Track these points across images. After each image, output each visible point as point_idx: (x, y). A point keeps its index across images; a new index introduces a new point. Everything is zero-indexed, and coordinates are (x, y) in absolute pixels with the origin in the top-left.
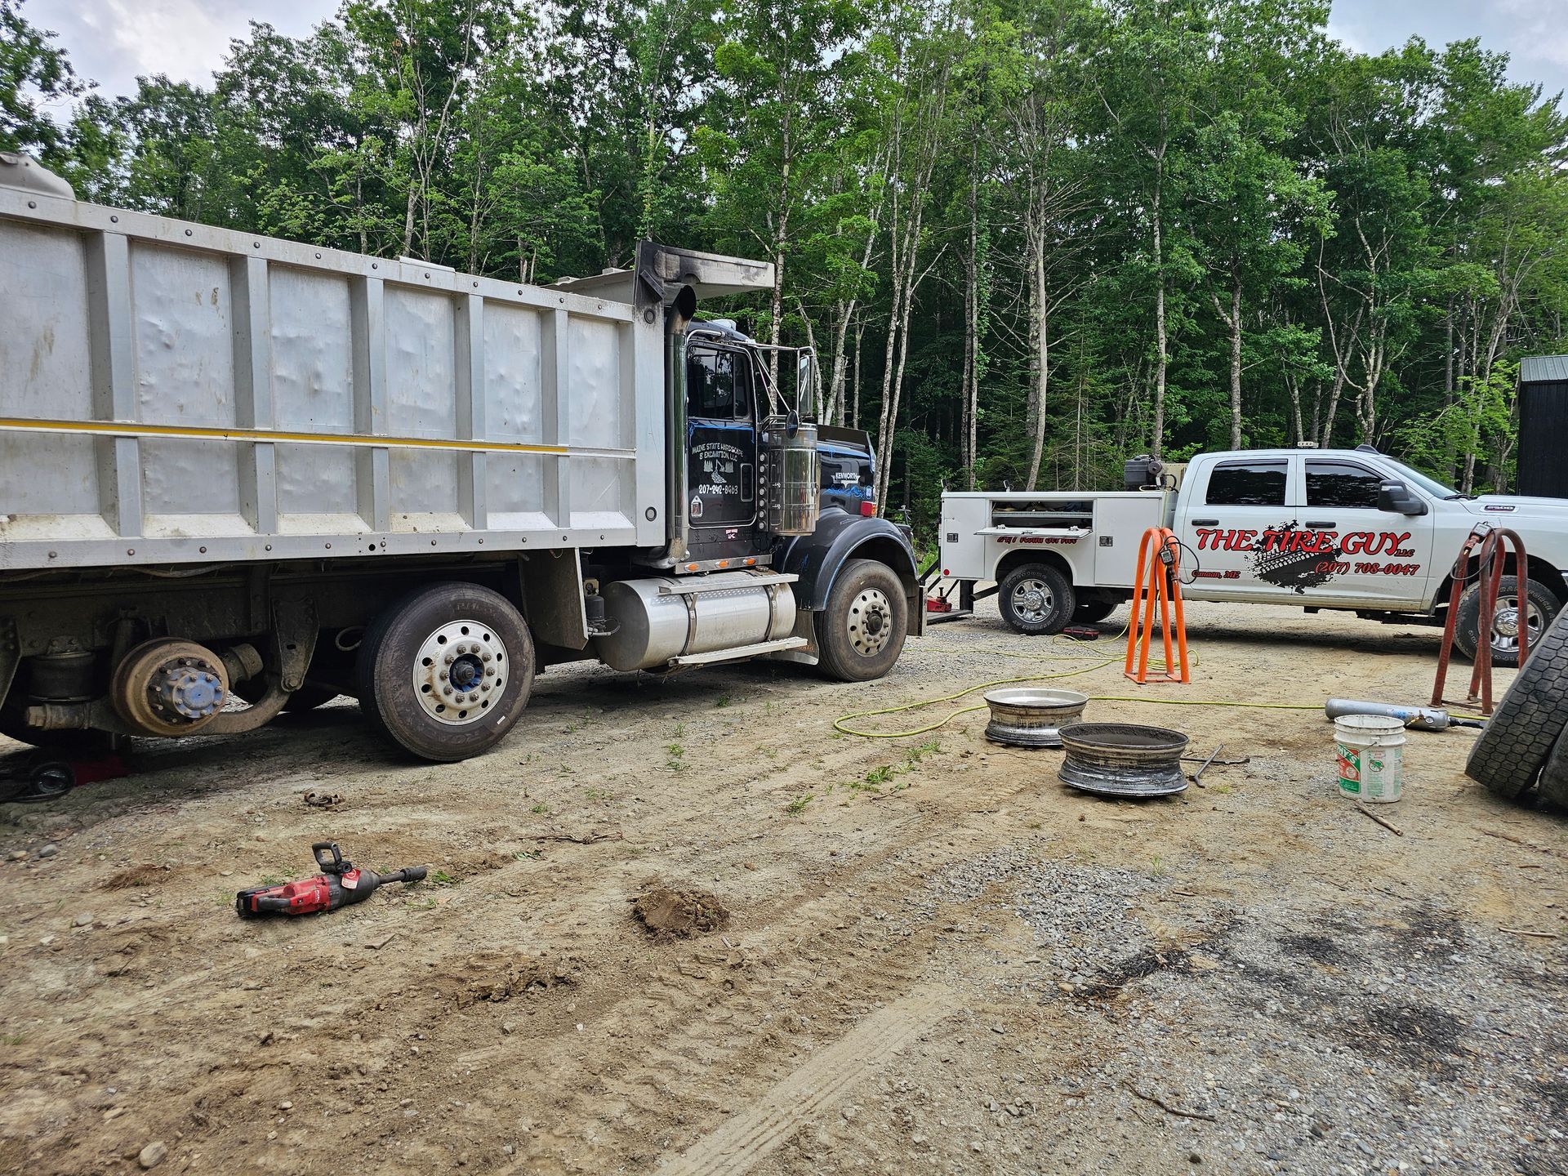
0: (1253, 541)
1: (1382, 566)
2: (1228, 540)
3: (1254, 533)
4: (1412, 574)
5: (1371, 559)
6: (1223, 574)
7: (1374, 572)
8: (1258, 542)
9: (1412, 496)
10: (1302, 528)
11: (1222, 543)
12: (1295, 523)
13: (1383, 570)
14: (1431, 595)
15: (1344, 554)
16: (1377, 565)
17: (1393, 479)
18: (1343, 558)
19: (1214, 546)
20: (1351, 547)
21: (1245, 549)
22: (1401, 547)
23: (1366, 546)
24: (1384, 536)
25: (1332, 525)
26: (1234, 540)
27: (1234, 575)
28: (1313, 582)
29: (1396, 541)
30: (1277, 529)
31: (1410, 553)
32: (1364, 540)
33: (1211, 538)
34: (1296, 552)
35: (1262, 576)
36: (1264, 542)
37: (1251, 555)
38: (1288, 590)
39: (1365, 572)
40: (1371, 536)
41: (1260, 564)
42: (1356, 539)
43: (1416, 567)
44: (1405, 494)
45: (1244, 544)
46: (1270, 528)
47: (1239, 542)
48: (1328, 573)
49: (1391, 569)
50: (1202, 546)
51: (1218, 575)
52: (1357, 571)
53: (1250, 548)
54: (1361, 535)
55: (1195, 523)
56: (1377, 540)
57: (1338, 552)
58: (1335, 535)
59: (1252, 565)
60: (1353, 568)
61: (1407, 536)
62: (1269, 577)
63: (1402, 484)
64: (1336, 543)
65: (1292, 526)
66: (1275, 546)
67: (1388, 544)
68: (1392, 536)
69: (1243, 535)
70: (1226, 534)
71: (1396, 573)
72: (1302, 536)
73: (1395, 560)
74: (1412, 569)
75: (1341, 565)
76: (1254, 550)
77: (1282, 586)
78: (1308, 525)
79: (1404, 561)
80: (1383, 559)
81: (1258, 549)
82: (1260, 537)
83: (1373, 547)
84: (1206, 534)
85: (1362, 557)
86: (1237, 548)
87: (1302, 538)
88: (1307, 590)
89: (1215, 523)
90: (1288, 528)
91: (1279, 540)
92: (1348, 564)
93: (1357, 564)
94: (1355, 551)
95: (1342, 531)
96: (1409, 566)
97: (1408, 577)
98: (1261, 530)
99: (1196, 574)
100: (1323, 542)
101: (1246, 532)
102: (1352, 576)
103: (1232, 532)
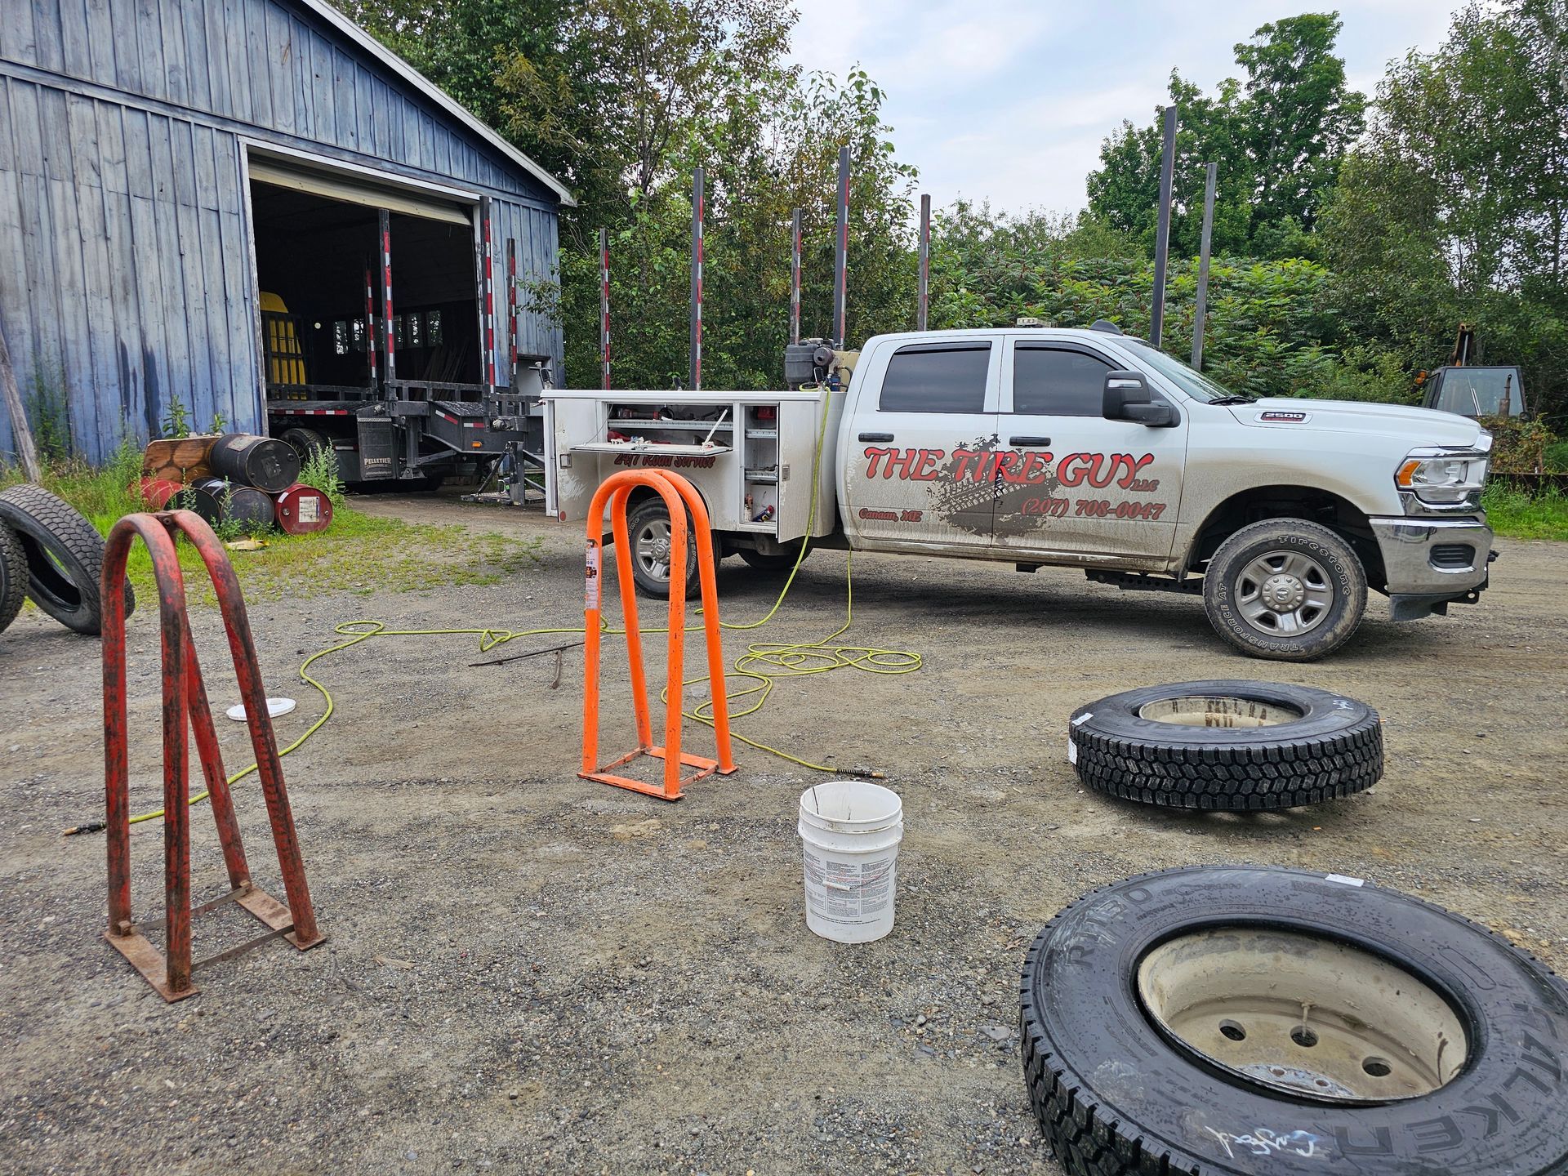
0: (938, 466)
1: (1114, 505)
2: (905, 464)
3: (940, 453)
4: (1156, 517)
5: (1098, 495)
6: (899, 515)
7: (1102, 514)
8: (945, 467)
9: (1160, 397)
10: (1004, 446)
11: (897, 468)
12: (996, 439)
13: (1115, 511)
14: (1181, 549)
15: (1061, 487)
16: (1106, 503)
17: (1132, 369)
18: (1060, 492)
19: (888, 474)
20: (1070, 476)
21: (928, 478)
22: (1141, 475)
23: (1091, 475)
24: (1118, 458)
25: (1045, 442)
26: (916, 464)
27: (914, 516)
28: (1020, 528)
29: (1134, 466)
30: (970, 448)
31: (1151, 486)
32: (1089, 466)
33: (885, 459)
34: (995, 483)
35: (950, 518)
36: (952, 468)
37: (936, 486)
38: (985, 540)
39: (1089, 514)
40: (1098, 459)
41: (948, 501)
42: (1078, 463)
43: (1161, 507)
44: (1146, 393)
45: (927, 470)
46: (962, 446)
47: (920, 468)
48: (1040, 515)
49: (1126, 510)
50: (871, 473)
51: (891, 516)
52: (1078, 513)
53: (934, 476)
54: (1085, 457)
55: (862, 438)
56: (1108, 462)
57: (1054, 483)
58: (1049, 457)
59: (936, 502)
60: (1073, 507)
61: (1148, 458)
62: (961, 520)
63: (1140, 377)
64: (1051, 469)
65: (991, 444)
66: (968, 474)
67: (1122, 471)
68: (1126, 458)
69: (926, 456)
70: (903, 455)
71: (1132, 516)
72: (1004, 459)
73: (1132, 497)
74: (1152, 511)
75: (1058, 502)
76: (940, 479)
77: (979, 533)
78: (1013, 442)
79: (1144, 498)
80: (1114, 494)
81: (945, 478)
82: (948, 459)
83: (1100, 477)
84: (877, 455)
85: (1085, 491)
86: (917, 476)
87: (1004, 461)
88: (1012, 541)
89: (890, 438)
90: (985, 446)
91: (972, 465)
92: (1066, 502)
93: (1079, 502)
94: (1075, 483)
95: (1059, 451)
96: (1150, 505)
97: (1150, 523)
98: (950, 448)
99: (864, 513)
100: (1032, 469)
101: (929, 452)
102: (1072, 520)
103: (911, 453)
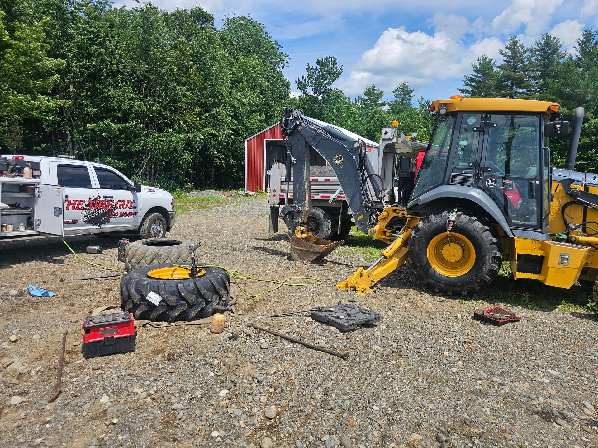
0: (84, 205)
2: (73, 205)
3: (84, 201)
5: (124, 211)
6: (71, 222)
7: (125, 216)
8: (86, 205)
10: (102, 199)
11: (71, 206)
12: (99, 196)
13: (128, 215)
16: (125, 213)
18: (116, 211)
19: (68, 209)
20: (118, 206)
21: (81, 209)
22: (133, 205)
23: (123, 206)
24: (128, 201)
25: (112, 197)
27: (75, 222)
28: (104, 223)
29: (132, 203)
30: (93, 199)
32: (122, 203)
34: (100, 209)
35: (87, 221)
36: (88, 206)
37: (83, 211)
39: (122, 216)
41: (87, 216)
42: (120, 203)
43: (137, 213)
45: (80, 207)
46: (90, 199)
47: (78, 206)
48: (111, 217)
49: (130, 215)
51: (68, 223)
54: (121, 201)
56: (126, 203)
57: (114, 209)
58: (113, 201)
59: (83, 216)
60: (119, 215)
62: (89, 221)
64: (114, 205)
65: (98, 198)
66: (93, 207)
67: (129, 205)
68: (130, 201)
70: (72, 202)
72: (102, 202)
73: (131, 211)
75: (115, 214)
76: (84, 209)
77: (93, 225)
78: (104, 197)
80: (128, 211)
81: (86, 209)
82: (87, 203)
83: (125, 206)
85: (122, 210)
86: (77, 209)
87: (102, 203)
88: (103, 226)
89: (67, 196)
90: (96, 199)
91: (94, 204)
92: (117, 213)
94: (120, 208)
95: (115, 200)
96: (135, 213)
98: (87, 200)
100: (110, 205)
101: (81, 201)
102: (119, 218)
103: (75, 201)
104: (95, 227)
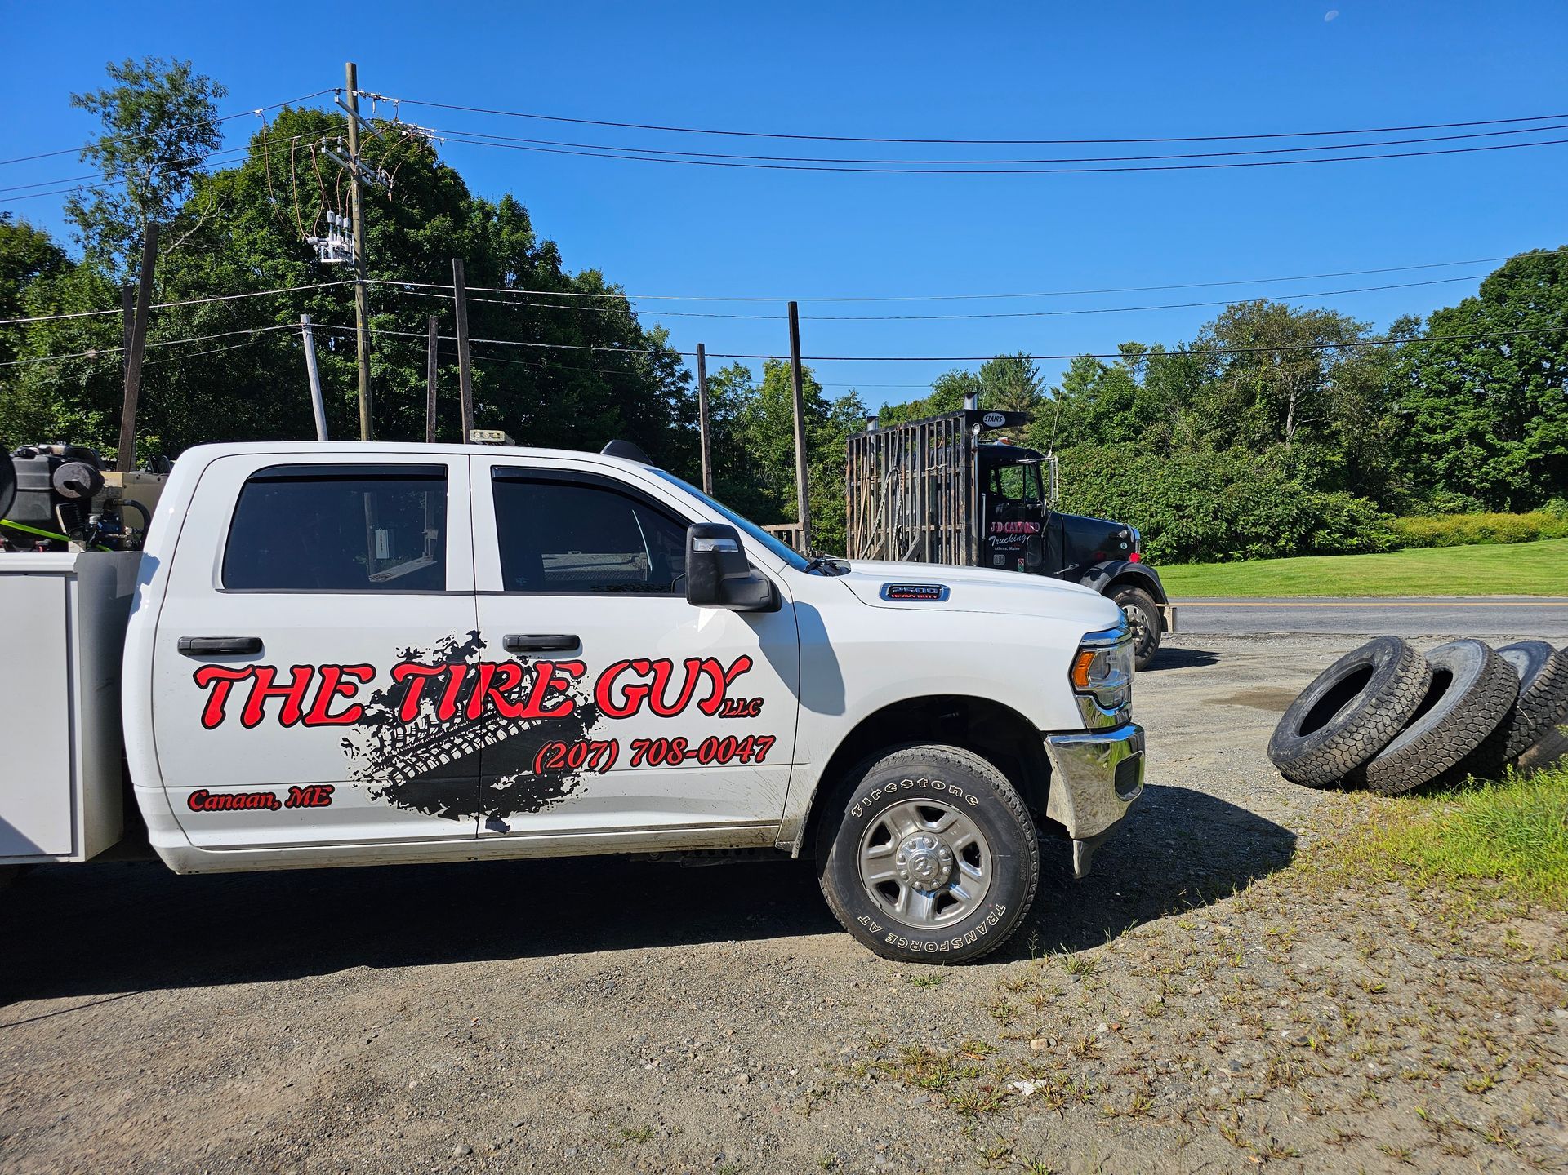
0: (364, 695)
1: (693, 745)
2: (292, 696)
3: (366, 672)
4: (760, 759)
5: (668, 729)
6: (283, 795)
7: (675, 761)
8: (377, 697)
10: (495, 653)
11: (273, 705)
12: (476, 641)
13: (696, 754)
14: (800, 806)
15: (603, 720)
16: (681, 742)
17: (714, 520)
18: (602, 729)
19: (252, 716)
20: (619, 700)
21: (342, 720)
22: (734, 692)
23: (653, 695)
24: (695, 666)
25: (573, 643)
26: (316, 694)
27: (316, 796)
28: (531, 798)
29: (723, 678)
30: (428, 659)
31: (752, 708)
32: (649, 680)
33: (240, 692)
34: (482, 721)
35: (394, 793)
36: (393, 698)
37: (362, 735)
38: (465, 826)
39: (654, 762)
40: (662, 668)
41: (388, 761)
42: (630, 677)
43: (768, 742)
45: (339, 704)
46: (411, 655)
47: (324, 700)
48: (568, 771)
49: (716, 751)
50: (212, 717)
51: (267, 801)
52: (635, 762)
53: (356, 716)
54: (641, 666)
55: (189, 649)
56: (679, 671)
57: (590, 714)
58: (580, 669)
59: (363, 764)
60: (626, 753)
61: (743, 663)
62: (415, 795)
63: (729, 533)
64: (584, 690)
65: (468, 649)
66: (427, 708)
67: (704, 687)
68: (711, 666)
69: (336, 678)
70: (284, 678)
71: (724, 760)
72: (495, 675)
73: (722, 728)
74: (755, 749)
75: (599, 747)
76: (369, 721)
77: (452, 815)
78: (514, 644)
79: (740, 728)
80: (694, 726)
81: (380, 719)
82: (384, 682)
83: (670, 699)
84: (226, 681)
85: (647, 725)
86: (319, 717)
87: (496, 681)
88: (517, 822)
89: (254, 646)
90: (459, 654)
91: (433, 690)
92: (613, 745)
93: (637, 745)
94: (629, 710)
95: (596, 657)
96: (752, 740)
97: (752, 768)
98: (385, 664)
99: (201, 800)
100: (550, 691)
101: (342, 670)
102: (625, 776)
103: (302, 673)
104: (467, 826)
